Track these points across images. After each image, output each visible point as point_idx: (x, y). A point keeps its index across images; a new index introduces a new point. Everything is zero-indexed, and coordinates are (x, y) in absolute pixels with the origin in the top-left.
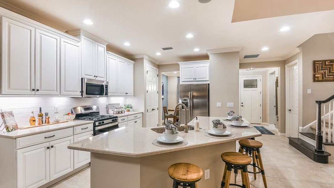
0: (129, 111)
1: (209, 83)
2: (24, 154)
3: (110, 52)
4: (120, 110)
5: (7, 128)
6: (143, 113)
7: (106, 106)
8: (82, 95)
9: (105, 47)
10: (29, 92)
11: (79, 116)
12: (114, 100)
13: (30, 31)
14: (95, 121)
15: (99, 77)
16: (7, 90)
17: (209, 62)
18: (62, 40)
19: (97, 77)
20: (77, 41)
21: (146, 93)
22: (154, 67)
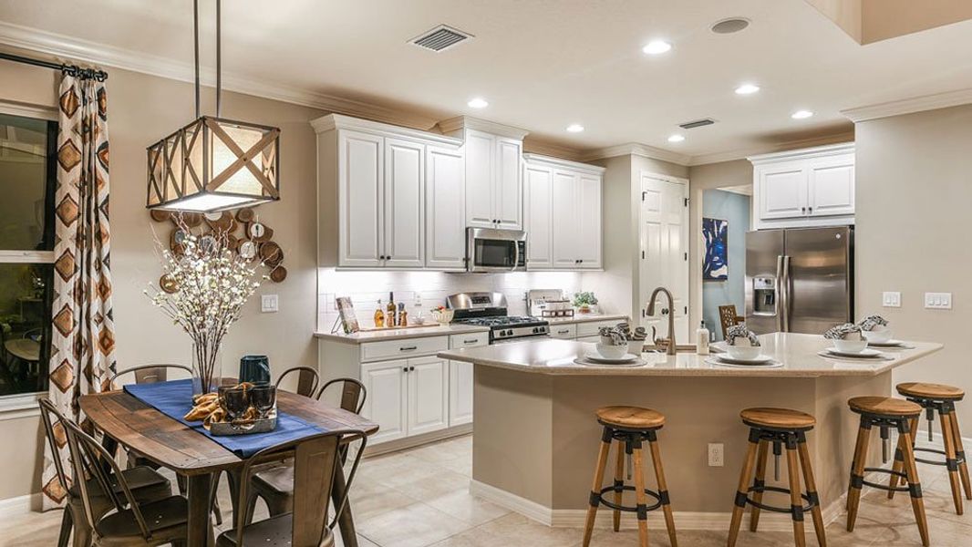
0: (586, 311)
3: (531, 156)
4: (561, 306)
5: (345, 326)
6: (628, 318)
7: (524, 296)
8: (467, 267)
9: (520, 143)
10: (375, 261)
11: (461, 316)
13: (375, 145)
15: (504, 221)
18: (430, 149)
19: (499, 222)
20: (457, 145)
21: (638, 259)
22: (671, 175)
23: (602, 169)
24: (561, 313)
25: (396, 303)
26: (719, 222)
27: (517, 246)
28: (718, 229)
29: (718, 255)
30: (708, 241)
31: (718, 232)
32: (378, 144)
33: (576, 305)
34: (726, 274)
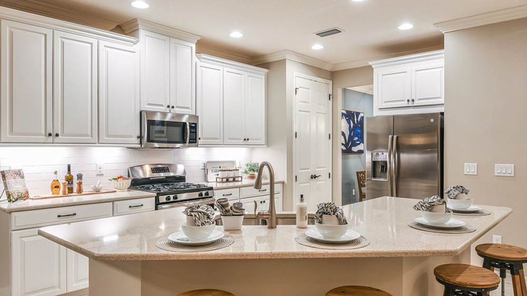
0: (253, 177)
1: (443, 111)
2: (23, 239)
3: (203, 56)
4: (231, 174)
5: (9, 196)
6: (283, 183)
7: (202, 166)
8: (141, 143)
9: (194, 46)
10: (43, 138)
11: (137, 184)
12: (221, 154)
13: (43, 37)
14: (158, 195)
15: (177, 107)
16: (8, 136)
17: (443, 55)
18: (104, 43)
19: (173, 107)
20: (131, 42)
21: (292, 138)
22: (318, 77)
23: (266, 70)
24: (232, 179)
25: (74, 174)
26: (358, 114)
27: (188, 127)
28: (357, 118)
29: (357, 136)
30: (350, 126)
31: (357, 121)
32: (46, 35)
33: (246, 172)
34: (363, 149)
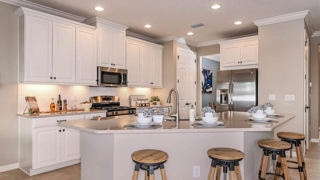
0: (155, 104)
3: (130, 37)
4: (143, 102)
5: (30, 111)
7: (128, 98)
8: (98, 84)
9: (125, 32)
14: (108, 111)
15: (116, 65)
20: (93, 29)
21: (176, 83)
23: (162, 46)
24: (144, 105)
25: (62, 100)
26: (209, 71)
27: (122, 76)
28: (209, 74)
29: (209, 83)
30: (205, 78)
32: (49, 24)
33: (151, 101)
34: (212, 90)
